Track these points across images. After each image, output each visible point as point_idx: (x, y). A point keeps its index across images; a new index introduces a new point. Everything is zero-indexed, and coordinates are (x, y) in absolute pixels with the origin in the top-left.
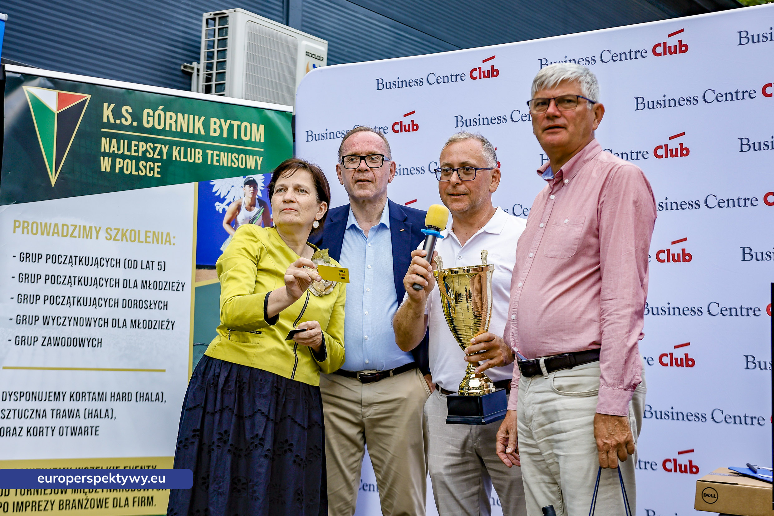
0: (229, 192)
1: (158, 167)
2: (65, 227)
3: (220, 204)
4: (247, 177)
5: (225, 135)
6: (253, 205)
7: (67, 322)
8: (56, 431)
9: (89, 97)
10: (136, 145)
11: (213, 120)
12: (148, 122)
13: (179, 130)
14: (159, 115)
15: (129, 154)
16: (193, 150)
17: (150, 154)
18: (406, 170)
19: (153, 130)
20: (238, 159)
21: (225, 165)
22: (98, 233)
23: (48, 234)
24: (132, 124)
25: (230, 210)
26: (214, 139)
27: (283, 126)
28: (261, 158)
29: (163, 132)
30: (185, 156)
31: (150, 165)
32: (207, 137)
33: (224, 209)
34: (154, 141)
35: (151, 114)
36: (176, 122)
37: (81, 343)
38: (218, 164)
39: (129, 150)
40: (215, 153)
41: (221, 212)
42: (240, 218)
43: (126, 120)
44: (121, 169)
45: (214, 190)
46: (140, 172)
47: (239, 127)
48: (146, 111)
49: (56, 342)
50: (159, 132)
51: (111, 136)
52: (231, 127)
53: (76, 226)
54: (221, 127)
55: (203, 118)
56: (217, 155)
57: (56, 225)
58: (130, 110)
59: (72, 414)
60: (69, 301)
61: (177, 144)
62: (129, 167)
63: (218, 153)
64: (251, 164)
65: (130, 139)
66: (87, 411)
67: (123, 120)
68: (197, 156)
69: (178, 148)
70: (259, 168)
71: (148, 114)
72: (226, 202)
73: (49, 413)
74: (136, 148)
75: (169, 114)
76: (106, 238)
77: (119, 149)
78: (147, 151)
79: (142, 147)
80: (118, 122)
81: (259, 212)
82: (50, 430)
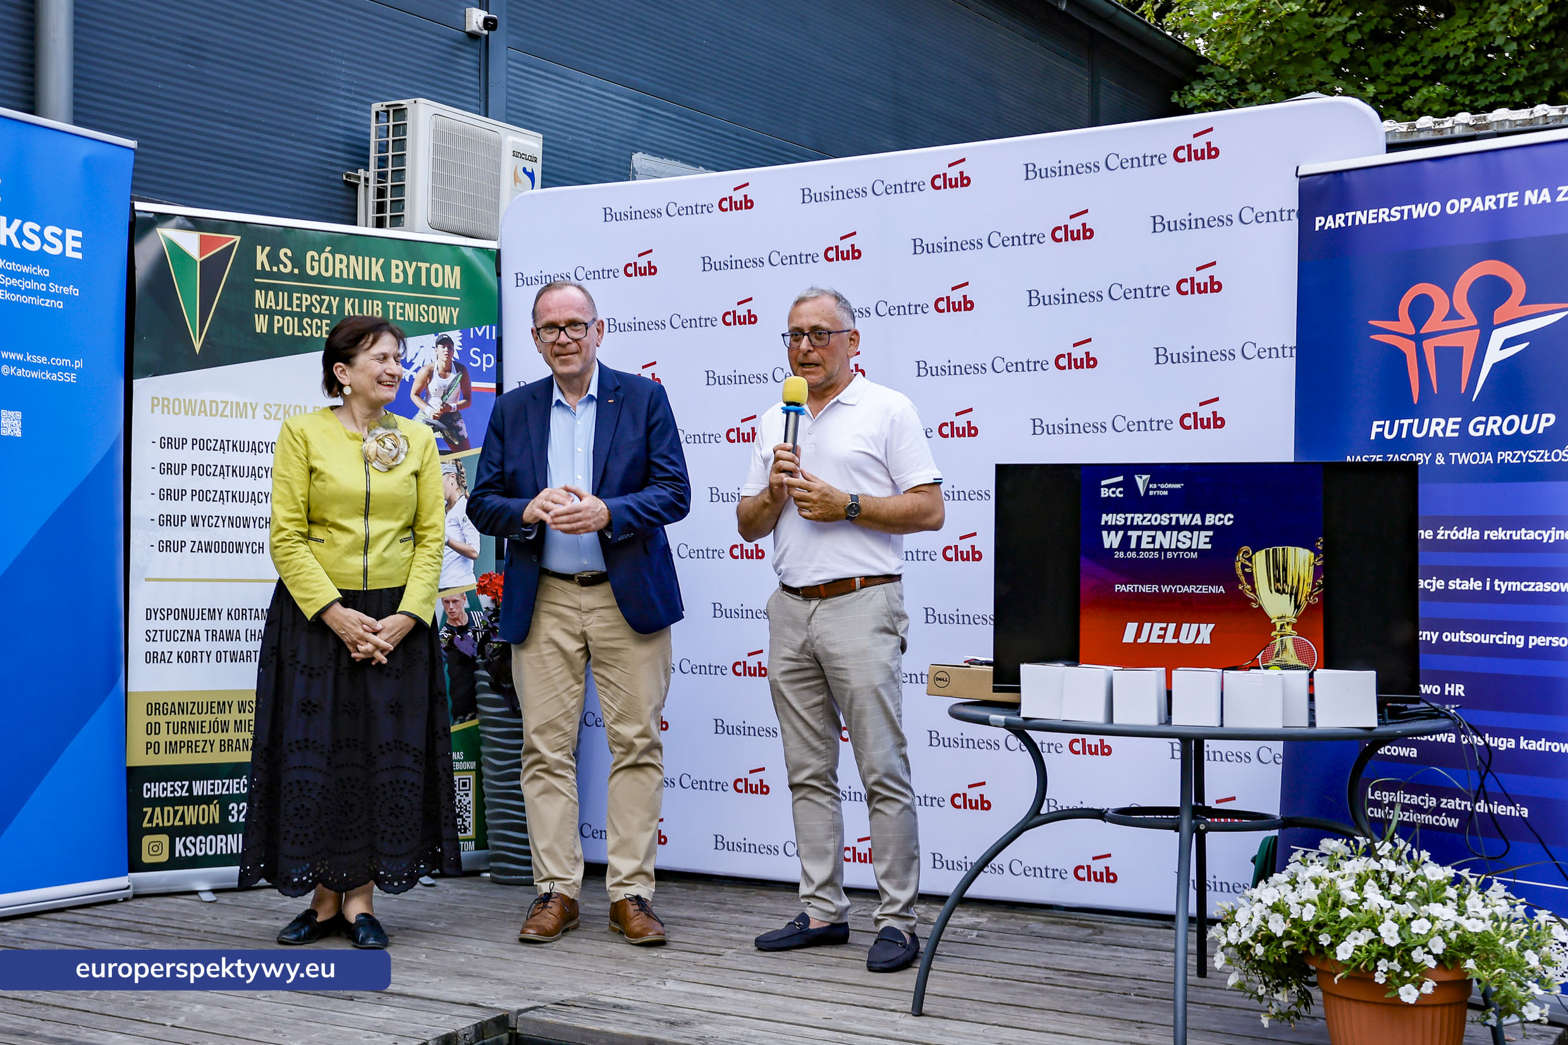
0: (417, 354)
2: (214, 404)
4: (440, 334)
5: (410, 282)
6: (448, 370)
7: (220, 522)
8: (213, 657)
9: (238, 238)
10: (298, 298)
11: (394, 262)
12: (313, 268)
13: (352, 277)
14: (327, 259)
15: (290, 309)
16: (370, 301)
17: (316, 309)
18: (642, 325)
19: (319, 279)
20: (427, 312)
21: (412, 319)
22: (254, 411)
23: (193, 414)
24: (292, 270)
25: (419, 377)
26: (396, 287)
27: (485, 269)
28: (458, 309)
29: (332, 280)
30: (361, 310)
31: (317, 323)
32: (388, 285)
33: (411, 377)
34: (320, 292)
35: (316, 258)
36: (348, 267)
37: (238, 548)
38: (402, 319)
39: (290, 304)
40: (399, 304)
42: (432, 387)
43: (285, 266)
44: (281, 329)
46: (304, 332)
47: (428, 270)
48: (310, 254)
49: (208, 547)
50: (326, 280)
51: (267, 288)
52: (418, 270)
53: (227, 403)
54: (405, 271)
55: (382, 261)
56: (401, 308)
57: (203, 402)
58: (290, 254)
59: (230, 636)
60: (222, 497)
61: (350, 295)
62: (289, 327)
63: (402, 304)
64: (444, 318)
65: (291, 290)
66: (249, 632)
67: (281, 266)
69: (352, 300)
70: (455, 323)
71: (312, 257)
72: (414, 367)
73: (203, 635)
74: (298, 302)
75: (338, 256)
76: (265, 416)
77: (277, 304)
78: (312, 304)
79: (306, 301)
80: (275, 269)
81: (456, 379)
82: (205, 655)
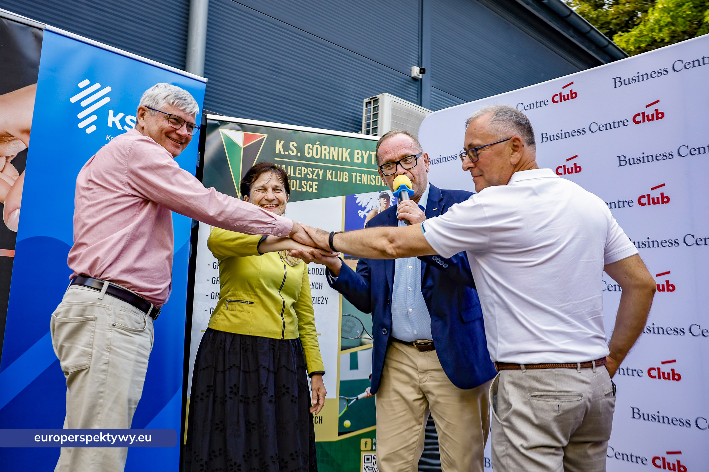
0: (368, 203)
1: (316, 185)
3: (362, 212)
4: (382, 192)
5: (365, 162)
9: (266, 136)
10: (299, 170)
11: (356, 151)
12: (309, 153)
13: (331, 158)
14: (317, 148)
15: (295, 176)
16: (342, 172)
17: (310, 176)
19: (312, 159)
20: (375, 179)
21: (366, 183)
24: (297, 154)
25: (369, 216)
26: (357, 165)
29: (320, 160)
30: (336, 177)
31: (310, 184)
32: (352, 163)
34: (313, 166)
35: (311, 147)
36: (329, 153)
38: (360, 183)
39: (295, 173)
40: (358, 174)
41: (362, 217)
43: (293, 152)
45: (357, 202)
46: (302, 188)
48: (307, 145)
50: (316, 160)
51: (281, 163)
52: (370, 156)
54: (362, 156)
55: (349, 150)
56: (360, 176)
58: (296, 145)
61: (330, 168)
63: (360, 174)
65: (295, 165)
67: (290, 152)
68: (345, 177)
69: (331, 171)
71: (309, 147)
72: (366, 210)
74: (300, 172)
75: (324, 147)
78: (308, 173)
79: (304, 171)
80: (287, 153)
